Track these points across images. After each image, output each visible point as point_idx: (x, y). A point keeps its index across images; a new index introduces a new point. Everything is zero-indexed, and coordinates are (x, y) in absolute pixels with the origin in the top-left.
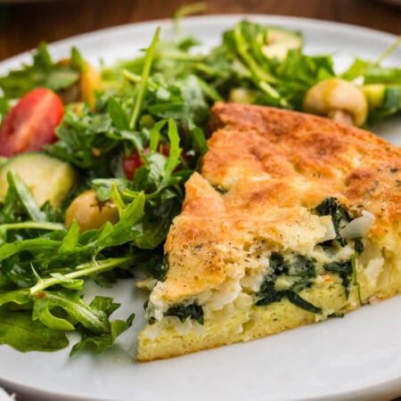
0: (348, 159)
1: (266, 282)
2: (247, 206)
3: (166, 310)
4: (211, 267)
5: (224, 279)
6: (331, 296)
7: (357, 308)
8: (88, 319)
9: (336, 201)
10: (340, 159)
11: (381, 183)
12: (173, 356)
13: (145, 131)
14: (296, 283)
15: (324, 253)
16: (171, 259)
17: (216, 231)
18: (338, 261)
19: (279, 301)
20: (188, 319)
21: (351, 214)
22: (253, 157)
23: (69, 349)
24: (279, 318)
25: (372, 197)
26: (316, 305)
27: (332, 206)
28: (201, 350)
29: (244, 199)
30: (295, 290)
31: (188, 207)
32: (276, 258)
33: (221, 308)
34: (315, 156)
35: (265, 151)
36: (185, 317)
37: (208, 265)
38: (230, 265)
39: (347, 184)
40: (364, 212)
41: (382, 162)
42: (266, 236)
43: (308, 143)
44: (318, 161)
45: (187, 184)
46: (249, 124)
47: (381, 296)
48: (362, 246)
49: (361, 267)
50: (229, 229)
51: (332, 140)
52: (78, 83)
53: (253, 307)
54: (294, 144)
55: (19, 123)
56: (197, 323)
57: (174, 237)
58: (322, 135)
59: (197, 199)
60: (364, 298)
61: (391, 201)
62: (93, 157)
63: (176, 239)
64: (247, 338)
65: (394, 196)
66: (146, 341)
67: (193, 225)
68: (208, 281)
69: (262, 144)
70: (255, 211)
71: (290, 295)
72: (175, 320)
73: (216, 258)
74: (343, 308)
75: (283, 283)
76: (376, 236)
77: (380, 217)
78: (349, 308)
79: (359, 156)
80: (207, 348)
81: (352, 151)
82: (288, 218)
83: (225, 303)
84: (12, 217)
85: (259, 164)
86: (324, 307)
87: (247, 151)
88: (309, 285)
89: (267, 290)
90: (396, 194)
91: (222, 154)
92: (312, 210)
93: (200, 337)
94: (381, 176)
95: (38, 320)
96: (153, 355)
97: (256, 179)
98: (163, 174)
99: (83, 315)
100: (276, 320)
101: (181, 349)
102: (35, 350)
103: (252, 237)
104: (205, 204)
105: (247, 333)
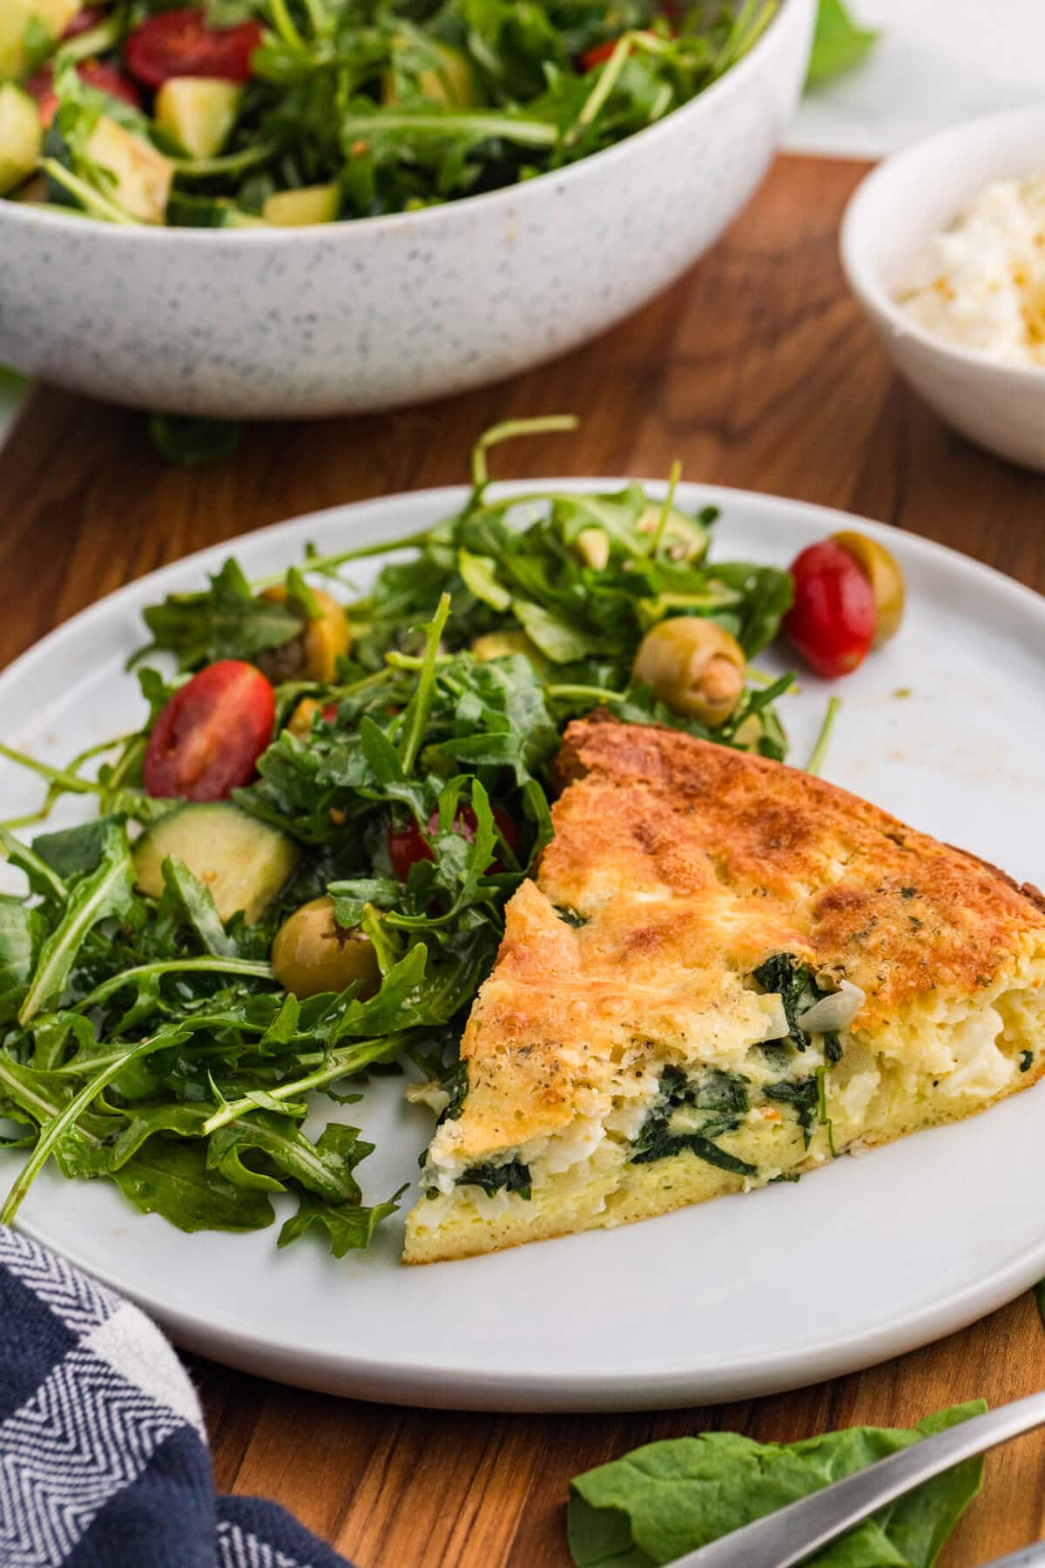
0: (823, 861)
1: (653, 1120)
2: (622, 959)
3: (459, 1174)
4: (547, 1094)
5: (572, 1118)
6: (776, 1144)
7: (824, 1164)
8: (313, 1174)
9: (792, 961)
10: (805, 862)
11: (881, 921)
12: (469, 1254)
13: (434, 781)
14: (710, 1123)
15: (765, 1062)
16: (473, 1073)
17: (560, 1019)
18: (791, 1079)
19: (677, 1154)
20: (502, 1192)
21: (821, 983)
22: (640, 846)
23: (275, 1229)
24: (674, 1185)
25: (862, 948)
26: (746, 1159)
27: (783, 971)
28: (524, 1243)
29: (616, 943)
30: (707, 1135)
31: (508, 957)
32: (674, 1076)
33: (565, 1169)
34: (758, 850)
35: (664, 833)
36: (496, 1187)
37: (542, 1091)
38: (583, 1093)
39: (818, 915)
40: (844, 984)
41: (886, 872)
42: (655, 1034)
43: (746, 820)
44: (763, 862)
45: (509, 907)
46: (633, 770)
47: (873, 1140)
48: (839, 1049)
49: (836, 1088)
50: (584, 1016)
51: (793, 815)
52: (301, 638)
53: (625, 1166)
54: (720, 820)
55: (188, 727)
56: (518, 1197)
57: (480, 1025)
58: (775, 804)
59: (527, 940)
60: (839, 1143)
61: (898, 960)
62: (332, 825)
63: (482, 1030)
64: (612, 1220)
65: (905, 952)
66: (421, 1229)
67: (516, 1005)
68: (541, 1122)
69: (657, 815)
70: (636, 971)
71: (698, 1143)
72: (477, 1192)
73: (558, 1078)
74: (799, 1165)
75: (685, 1121)
76: (866, 1029)
77: (875, 994)
78: (808, 1164)
79: (844, 856)
80: (535, 1239)
81: (830, 842)
82: (698, 994)
83: (574, 1161)
84: (171, 943)
85: (649, 862)
86: (762, 1163)
87: (627, 832)
88: (735, 1126)
89: (653, 1137)
90: (909, 947)
91: (579, 837)
92: (745, 976)
93: (523, 1221)
94: (882, 906)
95: (217, 1169)
96: (434, 1253)
97: (644, 898)
98: (464, 876)
99: (304, 1166)
100: (668, 1188)
101: (487, 1242)
102: (211, 1228)
103: (629, 1034)
104: (542, 952)
105: (612, 1212)
